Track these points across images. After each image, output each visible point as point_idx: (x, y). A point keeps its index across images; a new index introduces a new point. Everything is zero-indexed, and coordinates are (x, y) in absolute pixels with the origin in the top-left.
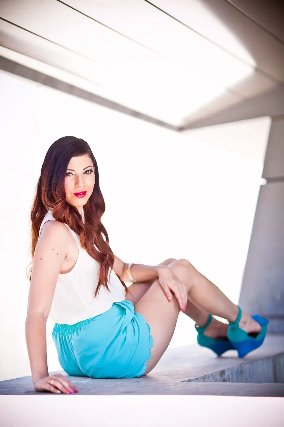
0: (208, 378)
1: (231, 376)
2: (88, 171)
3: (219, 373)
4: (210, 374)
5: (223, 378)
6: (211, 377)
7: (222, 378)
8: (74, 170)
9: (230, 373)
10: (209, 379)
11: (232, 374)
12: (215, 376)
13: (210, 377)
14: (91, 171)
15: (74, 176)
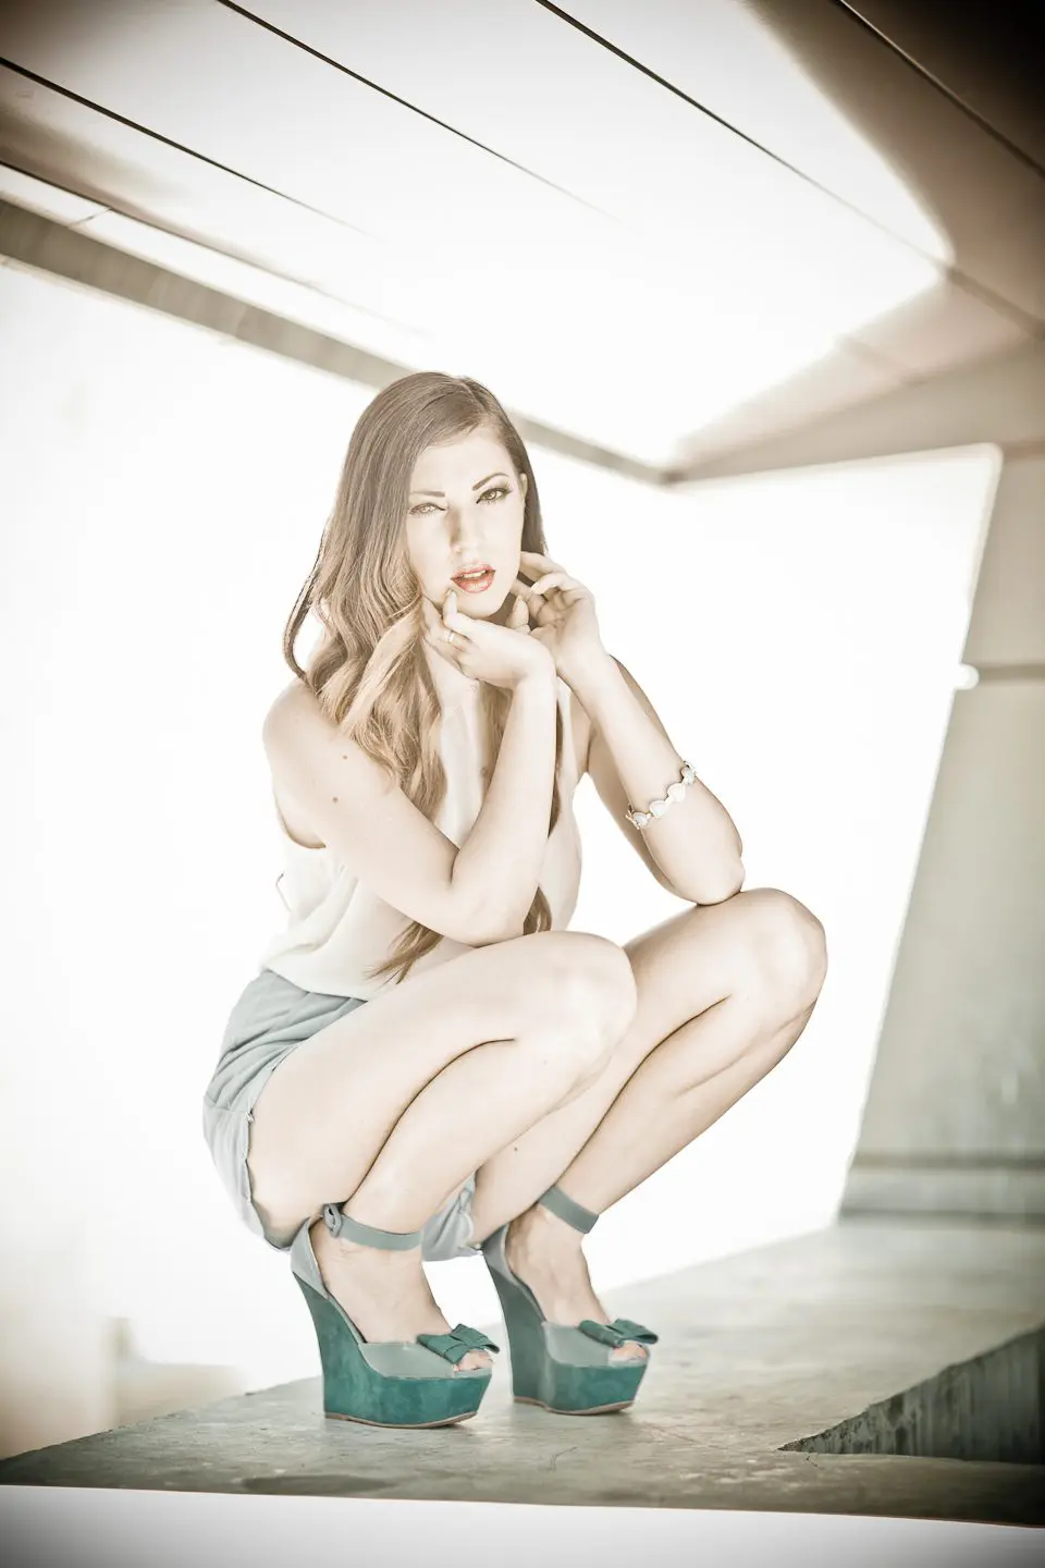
0: (856, 1428)
1: (919, 1414)
2: (495, 490)
3: (887, 1407)
4: (859, 1416)
5: (898, 1425)
6: (864, 1425)
7: (893, 1424)
8: (441, 495)
9: (917, 1403)
10: (859, 1431)
11: (923, 1407)
12: (874, 1418)
13: (860, 1423)
14: (505, 491)
15: (445, 512)
